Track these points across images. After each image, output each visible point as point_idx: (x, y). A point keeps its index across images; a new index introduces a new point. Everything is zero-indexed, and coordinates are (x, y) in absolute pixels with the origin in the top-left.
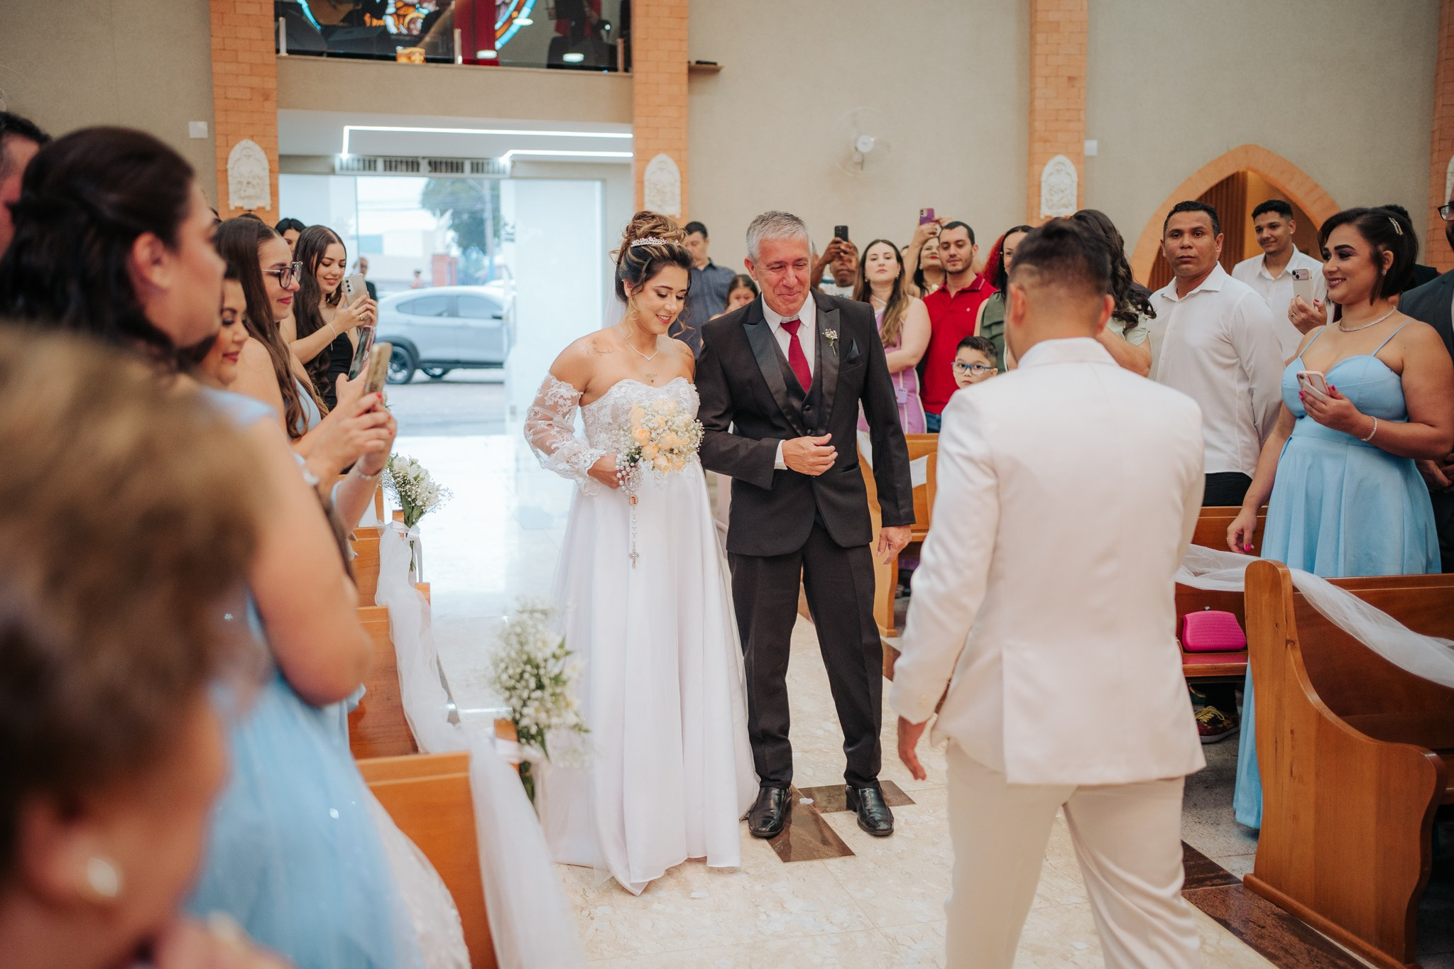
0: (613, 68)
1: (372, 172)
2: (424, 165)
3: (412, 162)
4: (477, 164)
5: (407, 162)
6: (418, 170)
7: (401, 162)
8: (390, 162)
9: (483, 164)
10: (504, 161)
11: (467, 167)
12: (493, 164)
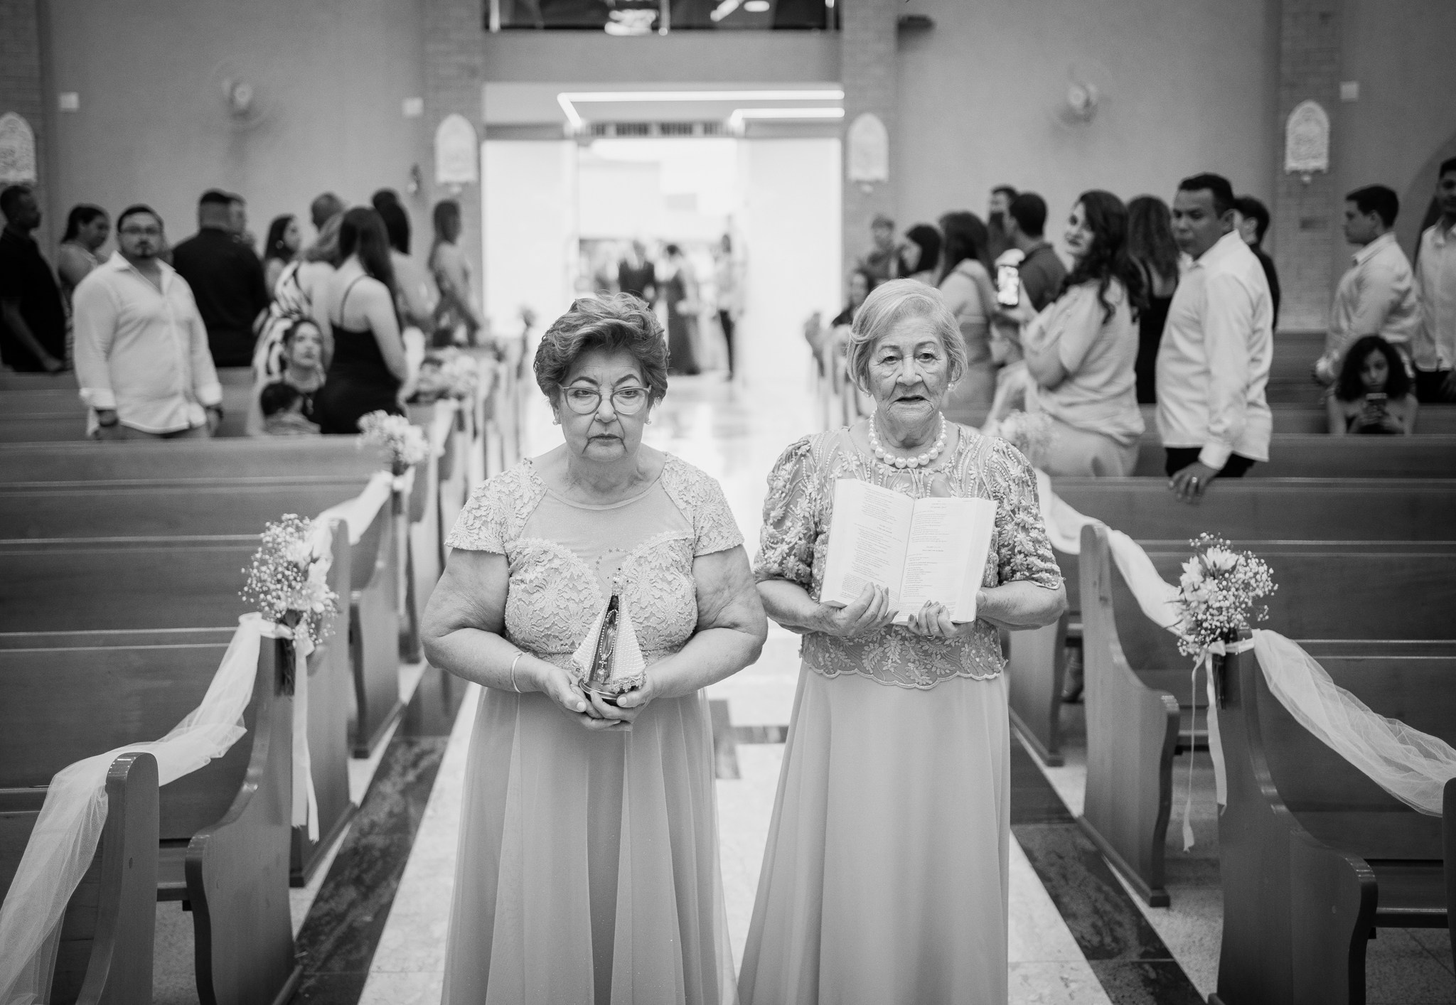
2: (655, 129)
4: (710, 125)
9: (716, 125)
11: (698, 129)
12: (725, 125)
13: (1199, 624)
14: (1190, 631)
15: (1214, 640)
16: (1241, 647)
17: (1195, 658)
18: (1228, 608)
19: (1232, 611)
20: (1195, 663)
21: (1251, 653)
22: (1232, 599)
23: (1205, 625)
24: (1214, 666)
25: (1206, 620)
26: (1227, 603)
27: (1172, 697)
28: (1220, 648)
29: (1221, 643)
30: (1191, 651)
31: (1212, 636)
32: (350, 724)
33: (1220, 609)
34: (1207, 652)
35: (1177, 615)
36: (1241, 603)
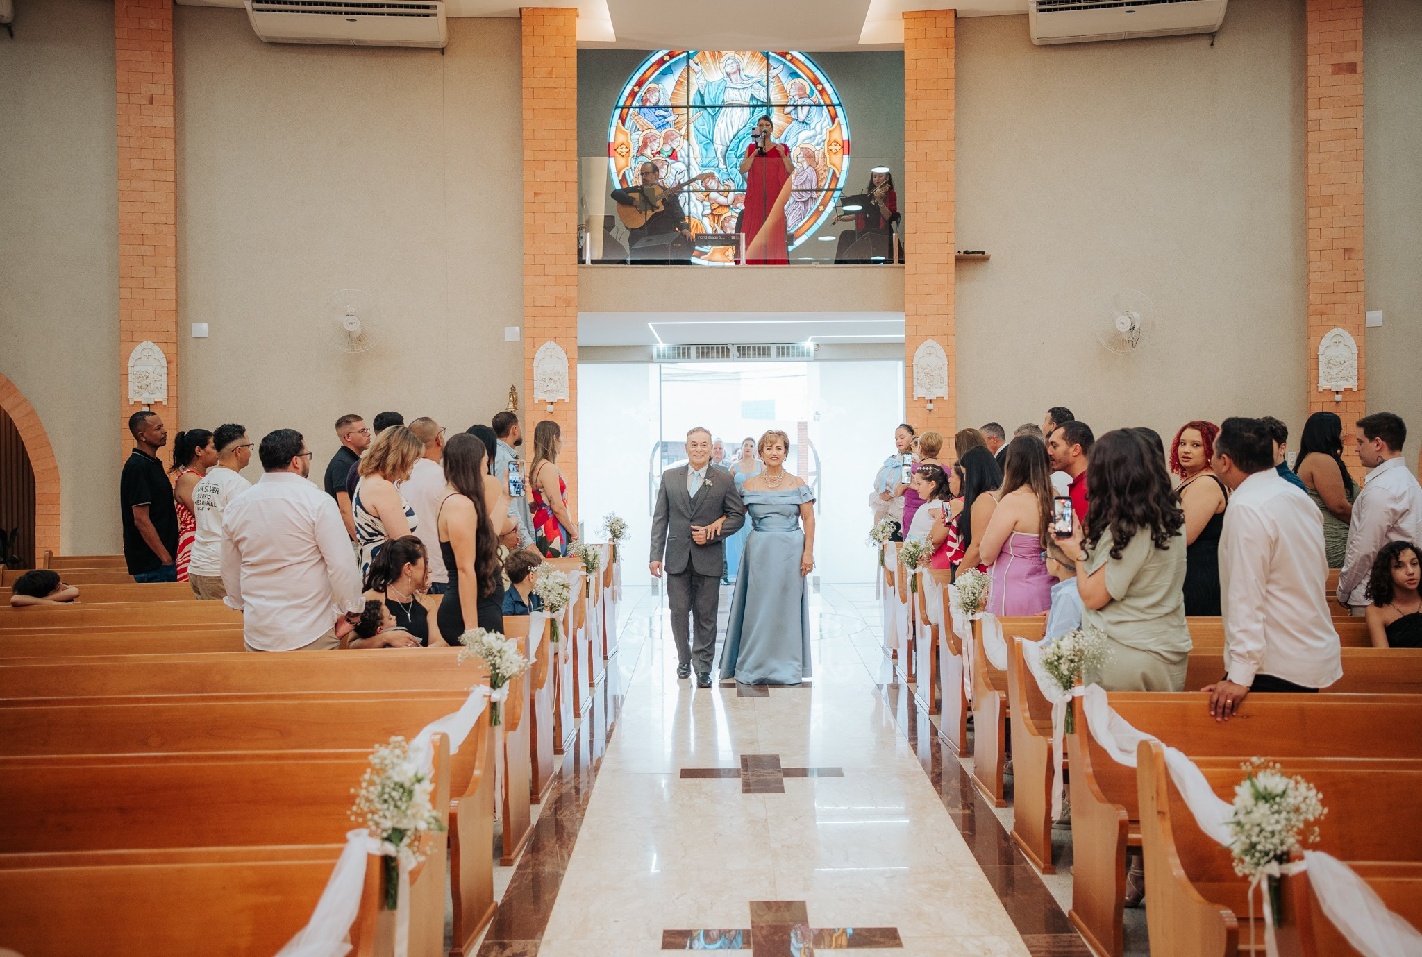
0: (889, 261)
1: (686, 359)
2: (733, 350)
3: (723, 348)
4: (783, 348)
5: (718, 348)
6: (728, 356)
7: (713, 348)
8: (703, 348)
9: (788, 348)
10: (809, 345)
11: (774, 349)
12: (798, 348)
13: (1253, 846)
14: (1246, 852)
15: (1269, 861)
16: (1294, 869)
17: (1251, 878)
18: (1280, 832)
19: (1284, 834)
20: (1250, 883)
21: (1304, 876)
22: (1283, 822)
23: (1259, 847)
24: (1270, 887)
25: (1259, 843)
26: (1278, 827)
27: (1230, 911)
28: (1275, 869)
29: (1274, 864)
30: (1247, 871)
31: (1266, 859)
32: (446, 924)
33: (1273, 833)
34: (1262, 873)
35: (1232, 836)
36: (1293, 827)
